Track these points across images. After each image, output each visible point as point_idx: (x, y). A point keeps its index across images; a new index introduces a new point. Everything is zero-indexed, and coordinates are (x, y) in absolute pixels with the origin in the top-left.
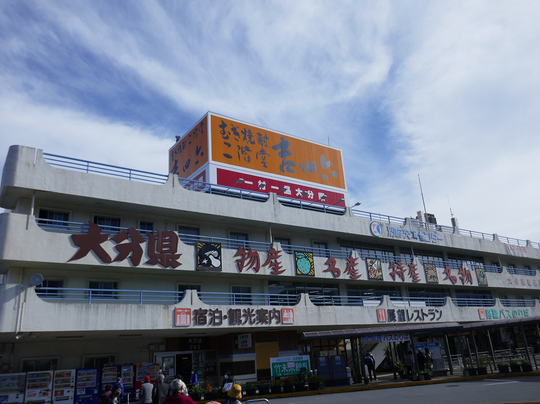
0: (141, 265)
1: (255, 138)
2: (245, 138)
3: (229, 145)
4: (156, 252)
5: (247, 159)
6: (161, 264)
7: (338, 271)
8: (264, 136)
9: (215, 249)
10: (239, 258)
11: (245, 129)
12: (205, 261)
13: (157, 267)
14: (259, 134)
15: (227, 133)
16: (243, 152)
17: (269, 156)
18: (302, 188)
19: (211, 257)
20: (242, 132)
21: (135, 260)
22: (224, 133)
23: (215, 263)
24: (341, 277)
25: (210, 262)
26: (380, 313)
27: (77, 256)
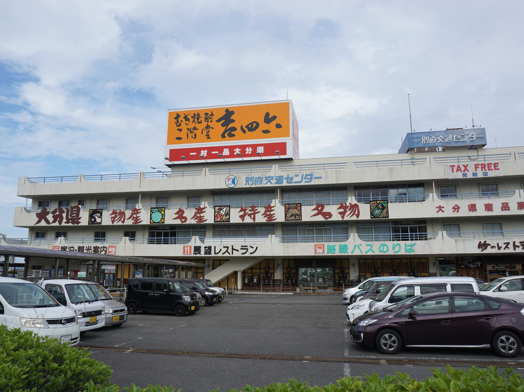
0: (63, 224)
1: (202, 119)
2: (194, 121)
3: (180, 130)
4: (69, 217)
5: (194, 137)
6: (71, 223)
7: (186, 219)
8: (210, 113)
9: (99, 212)
10: (114, 215)
11: (194, 114)
12: (93, 220)
13: (70, 224)
14: (206, 114)
15: (180, 121)
16: (191, 132)
17: (213, 128)
18: (239, 147)
19: (96, 217)
20: (192, 117)
21: (60, 222)
22: (178, 122)
23: (98, 220)
24: (188, 222)
25: (95, 219)
26: (186, 249)
27: (39, 222)
